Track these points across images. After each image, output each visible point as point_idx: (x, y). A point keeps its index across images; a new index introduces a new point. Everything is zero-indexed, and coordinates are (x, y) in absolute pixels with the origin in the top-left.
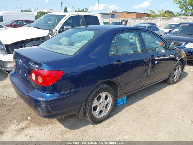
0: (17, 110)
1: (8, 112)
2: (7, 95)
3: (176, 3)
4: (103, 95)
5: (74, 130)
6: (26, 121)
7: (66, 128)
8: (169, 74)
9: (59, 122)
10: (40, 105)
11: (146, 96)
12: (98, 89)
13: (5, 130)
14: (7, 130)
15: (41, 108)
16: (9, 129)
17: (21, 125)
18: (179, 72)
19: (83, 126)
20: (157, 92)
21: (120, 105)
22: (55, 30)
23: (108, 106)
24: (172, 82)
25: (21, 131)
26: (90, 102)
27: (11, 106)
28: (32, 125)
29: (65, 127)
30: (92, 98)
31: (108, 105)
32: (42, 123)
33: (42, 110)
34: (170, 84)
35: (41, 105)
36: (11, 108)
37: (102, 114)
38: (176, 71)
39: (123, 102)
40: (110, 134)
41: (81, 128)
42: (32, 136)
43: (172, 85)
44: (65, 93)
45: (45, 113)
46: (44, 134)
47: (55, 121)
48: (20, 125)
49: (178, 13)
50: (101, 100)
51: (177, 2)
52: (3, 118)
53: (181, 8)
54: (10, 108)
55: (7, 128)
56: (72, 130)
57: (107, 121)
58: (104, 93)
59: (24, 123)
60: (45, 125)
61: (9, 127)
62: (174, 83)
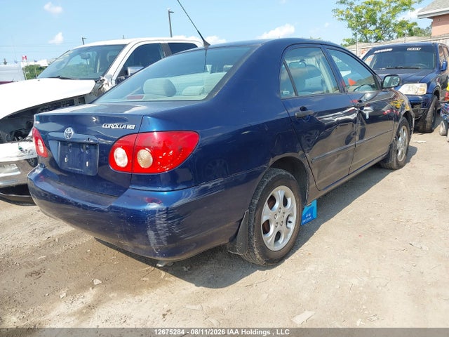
0: (56, 271)
1: (32, 279)
2: (13, 243)
3: (342, 20)
4: (280, 192)
5: (226, 289)
6: (91, 289)
7: (201, 287)
8: (388, 146)
9: (178, 279)
10: (153, 223)
11: (354, 198)
12: (270, 179)
13: (42, 319)
14: (48, 317)
15: (155, 231)
16: (53, 314)
17: (83, 300)
18: (405, 142)
19: (241, 278)
20: (373, 187)
21: (305, 223)
22: (108, 78)
23: (290, 222)
24: (395, 165)
25: (87, 313)
26: (257, 209)
27: (36, 264)
28: (111, 296)
29: (196, 285)
30: (259, 200)
31: (290, 219)
32: (135, 288)
33: (157, 235)
34: (393, 169)
35: (154, 221)
36: (37, 269)
37: (281, 241)
38: (400, 139)
39: (312, 216)
40: (314, 282)
41: (239, 282)
42: (125, 318)
43: (396, 172)
44: (207, 187)
45: (166, 244)
46: (153, 309)
47: (166, 279)
48: (79, 302)
49: (348, 40)
50: (277, 205)
51: (344, 17)
52: (23, 293)
53: (353, 29)
54: (33, 269)
55: (47, 312)
56: (218, 290)
57: (292, 257)
58: (281, 190)
59: (89, 296)
60: (145, 291)
61: (52, 310)
62: (400, 166)
